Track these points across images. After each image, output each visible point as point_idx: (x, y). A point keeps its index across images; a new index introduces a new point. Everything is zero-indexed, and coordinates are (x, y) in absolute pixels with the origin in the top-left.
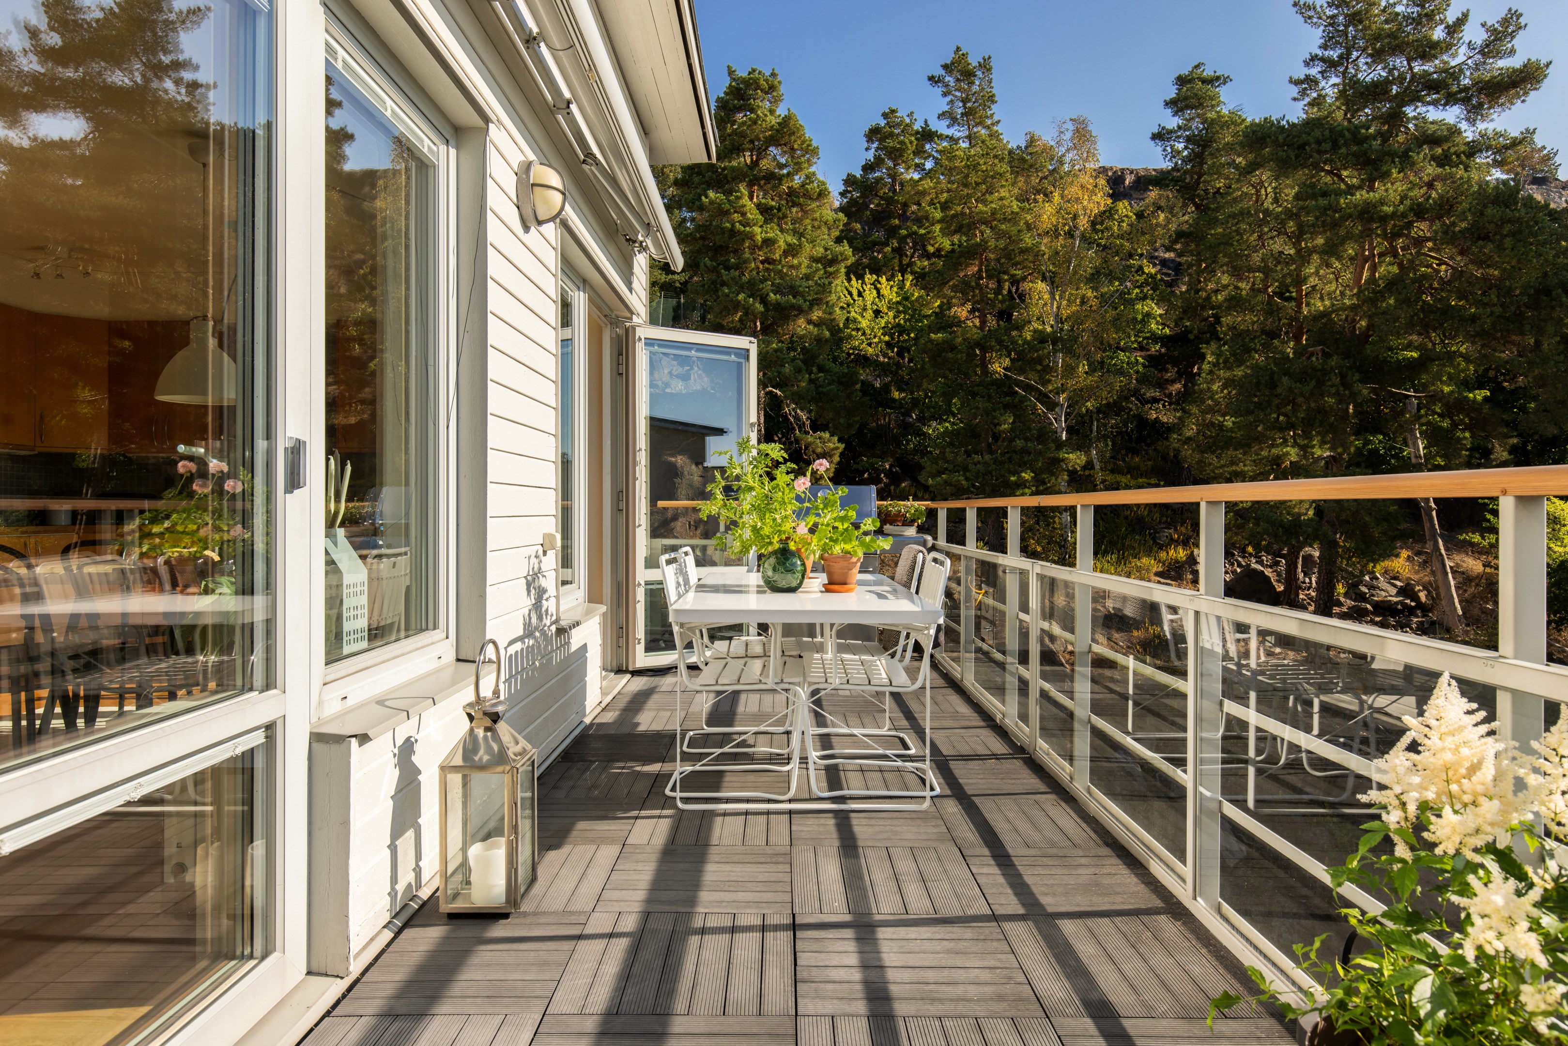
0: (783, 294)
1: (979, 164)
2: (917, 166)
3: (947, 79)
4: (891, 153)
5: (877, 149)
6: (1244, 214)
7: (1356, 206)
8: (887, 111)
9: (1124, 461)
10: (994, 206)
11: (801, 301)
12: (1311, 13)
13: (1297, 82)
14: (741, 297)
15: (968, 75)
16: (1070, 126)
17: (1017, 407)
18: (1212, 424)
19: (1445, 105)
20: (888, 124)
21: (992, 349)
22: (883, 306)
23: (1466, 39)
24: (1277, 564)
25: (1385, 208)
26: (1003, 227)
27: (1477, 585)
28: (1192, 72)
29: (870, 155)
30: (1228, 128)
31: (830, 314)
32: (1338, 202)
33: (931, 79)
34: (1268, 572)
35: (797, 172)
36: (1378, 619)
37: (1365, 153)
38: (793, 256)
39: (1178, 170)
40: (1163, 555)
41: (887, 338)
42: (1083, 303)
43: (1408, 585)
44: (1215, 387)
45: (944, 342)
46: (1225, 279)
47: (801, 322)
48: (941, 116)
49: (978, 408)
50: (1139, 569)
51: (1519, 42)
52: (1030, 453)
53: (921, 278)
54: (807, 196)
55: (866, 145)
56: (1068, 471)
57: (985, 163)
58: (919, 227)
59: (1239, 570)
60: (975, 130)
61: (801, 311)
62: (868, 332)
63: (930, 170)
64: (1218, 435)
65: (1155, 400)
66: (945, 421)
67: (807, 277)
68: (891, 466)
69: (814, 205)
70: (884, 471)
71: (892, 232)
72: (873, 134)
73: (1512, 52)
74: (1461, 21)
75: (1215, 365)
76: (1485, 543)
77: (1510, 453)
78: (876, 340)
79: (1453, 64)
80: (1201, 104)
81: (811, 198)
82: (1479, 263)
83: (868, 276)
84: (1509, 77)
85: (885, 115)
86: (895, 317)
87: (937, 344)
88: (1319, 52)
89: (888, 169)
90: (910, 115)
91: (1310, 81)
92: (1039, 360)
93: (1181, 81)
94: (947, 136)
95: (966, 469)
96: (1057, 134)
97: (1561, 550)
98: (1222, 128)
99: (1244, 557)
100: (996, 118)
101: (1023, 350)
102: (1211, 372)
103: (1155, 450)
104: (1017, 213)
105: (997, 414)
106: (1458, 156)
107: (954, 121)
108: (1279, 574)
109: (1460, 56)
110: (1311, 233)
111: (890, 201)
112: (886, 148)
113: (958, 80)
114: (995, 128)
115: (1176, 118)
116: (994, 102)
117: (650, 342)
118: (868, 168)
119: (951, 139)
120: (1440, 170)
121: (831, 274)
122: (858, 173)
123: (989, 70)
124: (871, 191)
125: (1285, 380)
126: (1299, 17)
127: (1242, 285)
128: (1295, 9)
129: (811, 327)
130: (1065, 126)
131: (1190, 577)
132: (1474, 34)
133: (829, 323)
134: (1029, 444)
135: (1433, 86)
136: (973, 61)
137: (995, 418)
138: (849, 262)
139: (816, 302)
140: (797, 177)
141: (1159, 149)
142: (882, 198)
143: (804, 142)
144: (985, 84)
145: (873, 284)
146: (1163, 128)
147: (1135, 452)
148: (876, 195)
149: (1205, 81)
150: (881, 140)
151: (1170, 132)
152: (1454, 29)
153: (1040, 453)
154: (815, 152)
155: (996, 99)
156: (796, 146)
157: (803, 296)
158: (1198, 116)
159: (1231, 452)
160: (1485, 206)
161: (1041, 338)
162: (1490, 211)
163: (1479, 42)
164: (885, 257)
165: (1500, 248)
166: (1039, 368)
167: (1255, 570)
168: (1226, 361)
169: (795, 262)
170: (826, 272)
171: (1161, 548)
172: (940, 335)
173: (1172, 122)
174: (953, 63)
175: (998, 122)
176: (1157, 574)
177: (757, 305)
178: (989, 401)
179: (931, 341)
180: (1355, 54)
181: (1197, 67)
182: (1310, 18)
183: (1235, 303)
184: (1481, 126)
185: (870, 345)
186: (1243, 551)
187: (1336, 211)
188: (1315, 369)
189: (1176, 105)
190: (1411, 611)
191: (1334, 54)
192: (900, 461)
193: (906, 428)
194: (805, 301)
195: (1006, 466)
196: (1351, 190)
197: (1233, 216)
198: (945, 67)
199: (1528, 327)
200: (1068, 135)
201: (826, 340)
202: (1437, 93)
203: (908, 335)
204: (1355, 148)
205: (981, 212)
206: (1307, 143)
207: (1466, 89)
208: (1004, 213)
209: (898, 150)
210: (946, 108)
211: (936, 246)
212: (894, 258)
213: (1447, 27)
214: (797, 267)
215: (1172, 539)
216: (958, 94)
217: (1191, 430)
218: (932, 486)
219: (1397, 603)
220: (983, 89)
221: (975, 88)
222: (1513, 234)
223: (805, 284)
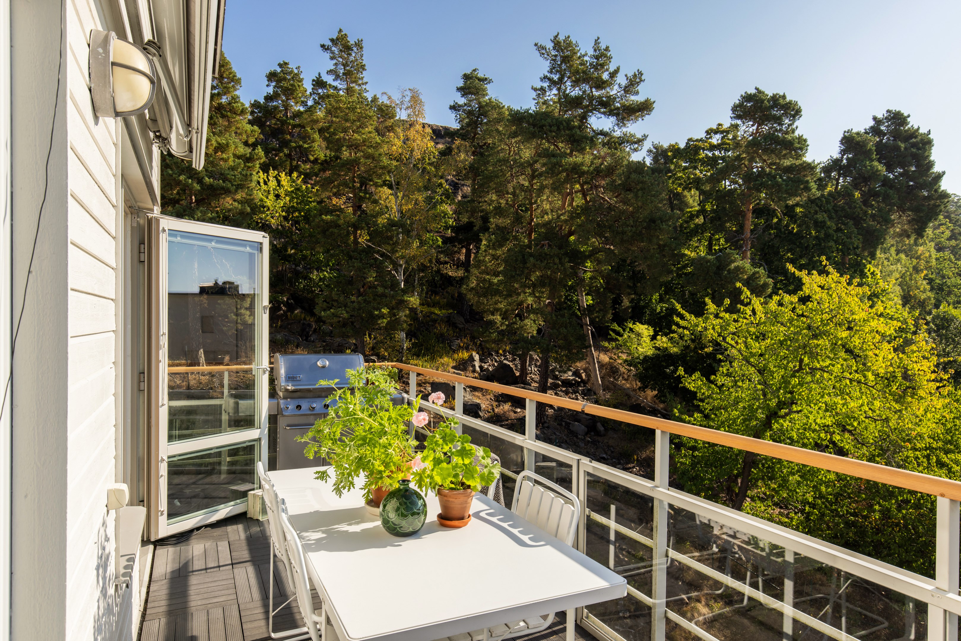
0: (215, 179)
1: (356, 108)
2: (303, 102)
3: (333, 49)
4: (286, 91)
5: (275, 87)
6: (505, 161)
7: (570, 165)
8: (282, 62)
9: (430, 298)
10: (364, 136)
11: (230, 185)
12: (544, 52)
13: (535, 90)
14: (182, 178)
15: (347, 48)
16: (409, 94)
17: (379, 267)
18: (485, 280)
19: (609, 115)
20: (282, 71)
21: (362, 229)
22: (282, 192)
23: (618, 82)
24: (514, 360)
25: (584, 168)
26: (370, 151)
27: (606, 369)
28: (472, 73)
29: (270, 90)
30: (495, 109)
31: (250, 195)
32: (561, 162)
33: (323, 46)
34: (511, 364)
35: (225, 94)
36: (564, 389)
37: (573, 135)
38: (222, 152)
39: (463, 129)
40: (456, 356)
41: (284, 214)
42: (416, 204)
43: (577, 370)
44: (487, 259)
45: (332, 221)
46: (494, 197)
47: (229, 200)
48: (330, 72)
49: (354, 267)
50: (443, 365)
51: (640, 88)
52: (386, 297)
53: (307, 177)
54: (234, 112)
55: (267, 83)
56: (409, 308)
57: (360, 108)
58: (304, 143)
59: (496, 364)
60: (351, 85)
61: (227, 192)
62: (271, 208)
63: (311, 107)
64: (489, 287)
65: (446, 263)
66: (324, 271)
67: (233, 169)
68: (288, 299)
69: (238, 118)
70: (283, 302)
71: (285, 144)
72: (272, 76)
73: (637, 93)
74: (616, 71)
75: (488, 246)
76: (610, 347)
77: (630, 302)
78: (277, 215)
79: (611, 94)
80: (477, 93)
81: (235, 113)
82: (624, 203)
83: (271, 171)
84: (638, 106)
85: (280, 65)
86: (290, 201)
87: (327, 223)
88: (549, 75)
89: (283, 101)
90: (298, 68)
91: (542, 89)
92: (391, 238)
93: (466, 77)
94: (334, 87)
95: (346, 306)
96: (401, 97)
97: (642, 350)
98: (492, 109)
99: (498, 356)
100: (365, 80)
101: (382, 231)
102: (485, 251)
103: (447, 292)
104: (379, 144)
105: (366, 271)
106: (615, 144)
107: (337, 77)
108: (516, 366)
109: (614, 91)
110: (546, 177)
111: (284, 123)
112: (281, 87)
113: (341, 51)
114: (364, 87)
115: (463, 99)
116: (364, 69)
117: (173, 233)
118: (268, 98)
119: (335, 88)
120: (610, 151)
121: (249, 167)
122: (262, 101)
123: (361, 48)
124: (271, 114)
125: (532, 259)
126: (537, 52)
127: (502, 201)
128: (536, 48)
129: (236, 204)
130: (406, 93)
131: (471, 369)
132: (621, 80)
133: (249, 201)
134: (386, 291)
135: (604, 104)
136: (352, 41)
137: (364, 273)
138: (262, 161)
139: (240, 187)
140: (224, 97)
141: (454, 115)
142: (278, 120)
143: (230, 73)
144: (358, 57)
145: (275, 177)
146: (456, 103)
147: (436, 293)
148: (274, 117)
149: (480, 80)
150: (279, 81)
151: (460, 106)
152: (613, 75)
153: (393, 297)
154: (238, 81)
155: (366, 68)
156: (225, 76)
157: (230, 181)
158: (476, 99)
159: (497, 298)
160: (631, 173)
161: (392, 224)
162: (633, 176)
163: (624, 85)
164: (280, 159)
165: (636, 196)
166: (391, 242)
167: (505, 364)
168: (493, 245)
169: (224, 156)
170: (245, 166)
171: (454, 352)
172: (329, 217)
173: (462, 101)
174: (337, 39)
175: (366, 83)
176: (453, 368)
177: (195, 185)
178: (361, 262)
179: (323, 220)
180: (566, 79)
181: (474, 70)
182: (543, 54)
183: (499, 211)
184: (624, 130)
185: (272, 217)
186: (497, 352)
187: (560, 166)
188: (546, 254)
189: (464, 90)
190: (578, 384)
191: (556, 77)
192: (293, 296)
193: (297, 274)
194: (232, 185)
195: (372, 304)
196: (565, 155)
197: (499, 161)
198: (332, 40)
199: (645, 239)
200: (408, 99)
201: (248, 214)
202: (605, 108)
203: (300, 213)
204: (567, 132)
205: (356, 139)
206: (544, 125)
207: (618, 108)
208: (371, 142)
209: (289, 90)
210: (333, 68)
211: (315, 156)
212: (286, 161)
213: (610, 73)
214: (225, 160)
215: (460, 346)
216: (341, 60)
217: (473, 283)
218: (324, 316)
219: (572, 380)
220: (357, 60)
221: (352, 58)
222: (642, 189)
223: (232, 173)
